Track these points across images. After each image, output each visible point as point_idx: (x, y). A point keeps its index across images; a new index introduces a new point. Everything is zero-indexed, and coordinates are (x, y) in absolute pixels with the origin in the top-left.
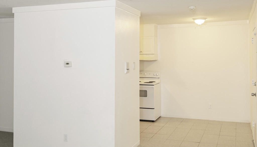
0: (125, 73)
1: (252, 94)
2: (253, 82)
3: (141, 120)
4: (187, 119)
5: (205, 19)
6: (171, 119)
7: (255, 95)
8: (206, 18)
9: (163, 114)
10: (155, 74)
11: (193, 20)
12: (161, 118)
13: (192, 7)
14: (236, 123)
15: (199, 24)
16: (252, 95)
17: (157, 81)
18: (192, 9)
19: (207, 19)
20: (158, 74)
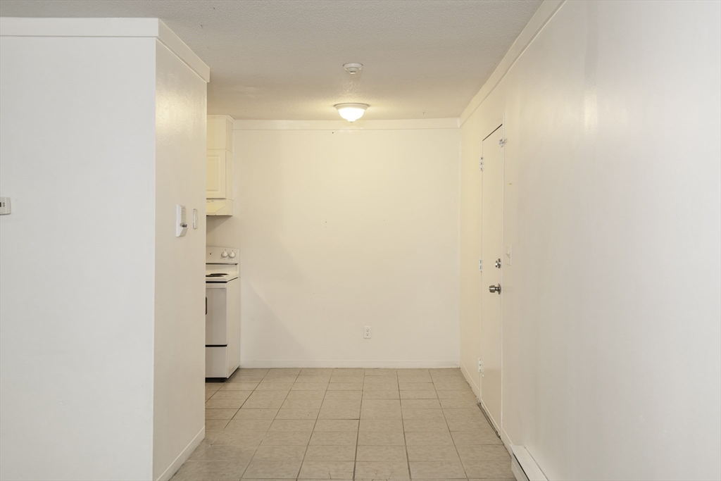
0: (178, 235)
1: (491, 287)
2: (480, 264)
3: (208, 380)
4: (309, 369)
5: (366, 108)
6: (268, 373)
7: (499, 290)
8: (368, 106)
9: (245, 361)
10: (226, 254)
11: (334, 109)
12: (240, 372)
13: (353, 65)
14: (429, 369)
15: (349, 120)
16: (491, 291)
17: (231, 273)
18: (353, 69)
19: (369, 109)
20: (233, 255)
